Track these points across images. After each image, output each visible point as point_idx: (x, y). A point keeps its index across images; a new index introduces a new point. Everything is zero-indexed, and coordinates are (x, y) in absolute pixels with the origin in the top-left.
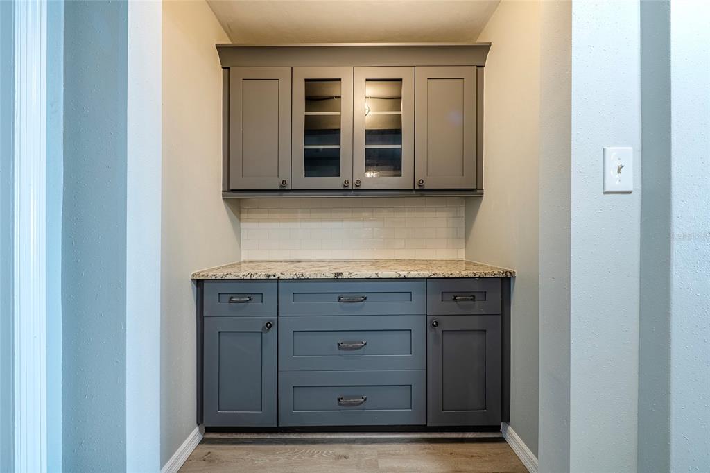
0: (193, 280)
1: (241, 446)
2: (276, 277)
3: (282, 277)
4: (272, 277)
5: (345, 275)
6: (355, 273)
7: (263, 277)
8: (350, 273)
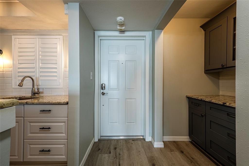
0: (186, 97)
1: (197, 149)
2: (203, 100)
3: (205, 100)
4: (202, 100)
5: (227, 104)
6: (232, 104)
7: (200, 99)
8: (229, 104)
